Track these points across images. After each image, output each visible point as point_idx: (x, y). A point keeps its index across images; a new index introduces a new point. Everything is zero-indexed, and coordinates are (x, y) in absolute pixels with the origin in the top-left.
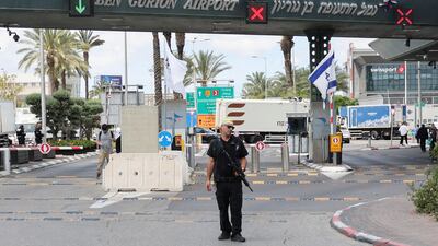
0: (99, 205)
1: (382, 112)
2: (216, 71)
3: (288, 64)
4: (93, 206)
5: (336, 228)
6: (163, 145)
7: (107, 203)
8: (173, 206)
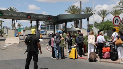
0: (5, 46)
1: (44, 32)
2: (21, 26)
3: (31, 25)
4: (4, 47)
5: (49, 50)
6: (15, 36)
7: (6, 46)
8: (18, 46)
